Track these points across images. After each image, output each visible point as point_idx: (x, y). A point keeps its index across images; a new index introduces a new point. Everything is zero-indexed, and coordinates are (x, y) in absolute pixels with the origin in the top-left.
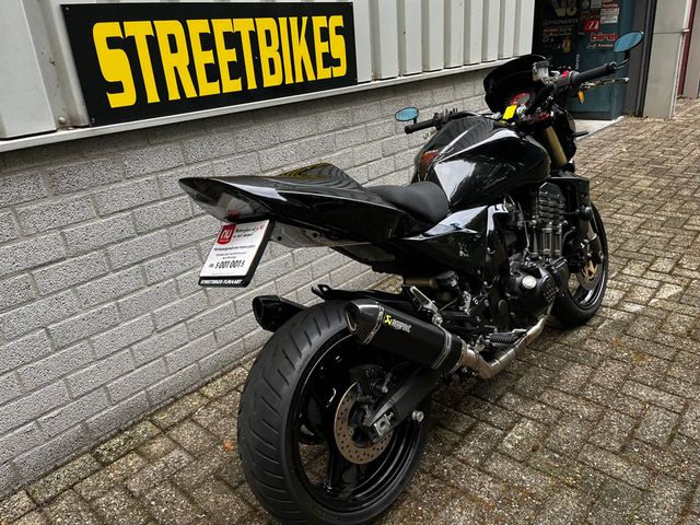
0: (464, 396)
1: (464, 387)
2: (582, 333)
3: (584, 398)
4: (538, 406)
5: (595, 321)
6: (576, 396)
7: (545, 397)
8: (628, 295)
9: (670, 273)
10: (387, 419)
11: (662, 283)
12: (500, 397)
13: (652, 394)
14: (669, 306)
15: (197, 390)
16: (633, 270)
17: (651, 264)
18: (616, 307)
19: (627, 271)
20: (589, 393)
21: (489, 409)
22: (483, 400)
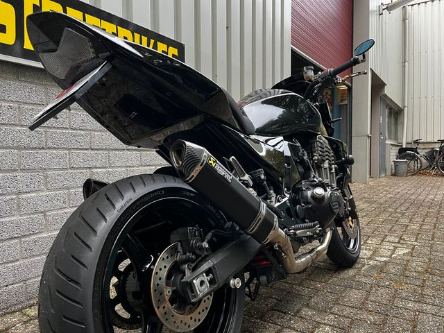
0: (268, 311)
1: (267, 305)
2: (351, 272)
3: (367, 310)
4: (332, 316)
5: (358, 266)
6: (361, 309)
7: (335, 309)
8: (375, 252)
9: (398, 242)
10: (206, 278)
11: (395, 248)
12: (298, 311)
13: (417, 306)
14: (406, 258)
15: (20, 310)
16: (373, 242)
17: (384, 239)
18: (370, 258)
19: (369, 241)
20: (370, 307)
21: (290, 320)
22: (285, 313)
